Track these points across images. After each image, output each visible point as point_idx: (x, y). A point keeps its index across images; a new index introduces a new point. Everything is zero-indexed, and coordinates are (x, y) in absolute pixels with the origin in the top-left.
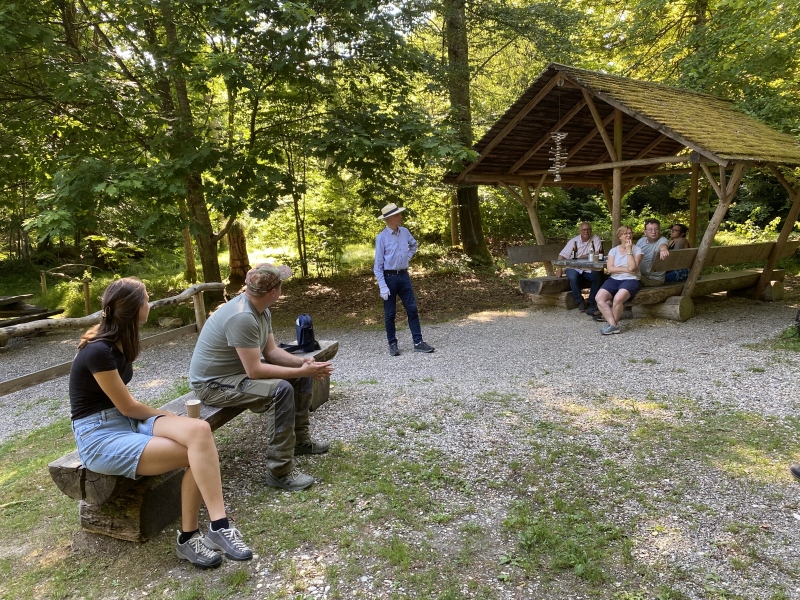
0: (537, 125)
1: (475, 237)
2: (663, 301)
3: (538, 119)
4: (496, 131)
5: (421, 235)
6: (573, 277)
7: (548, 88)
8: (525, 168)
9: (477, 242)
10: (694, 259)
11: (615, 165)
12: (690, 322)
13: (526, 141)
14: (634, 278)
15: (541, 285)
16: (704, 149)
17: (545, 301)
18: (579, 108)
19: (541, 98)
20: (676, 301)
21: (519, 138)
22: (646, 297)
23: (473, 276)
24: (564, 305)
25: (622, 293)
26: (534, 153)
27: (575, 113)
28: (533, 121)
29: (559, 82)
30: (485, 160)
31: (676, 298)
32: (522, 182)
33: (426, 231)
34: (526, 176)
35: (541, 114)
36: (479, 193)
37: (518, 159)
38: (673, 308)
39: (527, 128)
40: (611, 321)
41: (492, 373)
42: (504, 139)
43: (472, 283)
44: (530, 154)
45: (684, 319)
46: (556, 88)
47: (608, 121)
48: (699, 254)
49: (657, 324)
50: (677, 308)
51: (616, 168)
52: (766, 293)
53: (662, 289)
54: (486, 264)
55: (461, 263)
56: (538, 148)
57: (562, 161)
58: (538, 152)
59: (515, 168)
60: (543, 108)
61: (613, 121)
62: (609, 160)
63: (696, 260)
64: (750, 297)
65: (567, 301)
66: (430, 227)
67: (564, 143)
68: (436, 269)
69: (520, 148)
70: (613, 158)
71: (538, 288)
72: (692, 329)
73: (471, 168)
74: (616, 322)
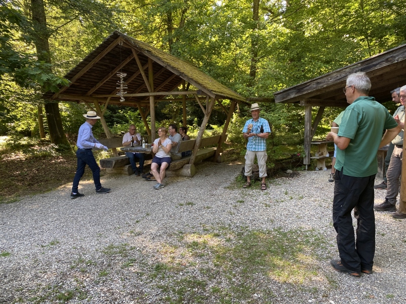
0: (104, 67)
1: (59, 133)
2: (182, 167)
3: (105, 64)
4: (80, 68)
5: (16, 131)
6: (131, 156)
7: (112, 46)
8: (96, 93)
9: (60, 136)
10: (194, 145)
11: (151, 94)
12: (195, 177)
13: (97, 76)
14: (169, 156)
15: (114, 162)
16: (205, 88)
17: (115, 171)
18: (128, 60)
19: (109, 51)
20: (188, 167)
21: (93, 74)
22: (175, 166)
23: (61, 157)
24: (127, 173)
25: (164, 164)
26: (102, 84)
27: (126, 63)
28: (102, 65)
29: (120, 42)
30: (72, 86)
31: (188, 165)
32: (95, 101)
33: (19, 129)
34: (97, 98)
35: (107, 61)
36: (60, 107)
37: (92, 87)
38: (187, 171)
39: (99, 69)
40: (159, 181)
41: (100, 227)
42: (85, 74)
43: (61, 161)
44: (100, 85)
45: (192, 176)
46: (117, 46)
47: (145, 67)
48: (197, 142)
49: (180, 179)
50: (189, 170)
51: (151, 96)
52: (219, 159)
53: (181, 161)
54: (68, 149)
55: (51, 149)
56: (105, 81)
57: (124, 90)
58: (104, 84)
59: (90, 92)
60: (108, 57)
61: (148, 68)
62: (147, 91)
63: (196, 145)
64: (212, 161)
65: (128, 170)
66: (23, 126)
67: (125, 79)
68: (34, 154)
69: (93, 80)
70: (149, 91)
71: (112, 164)
72: (197, 181)
73: (62, 90)
74: (162, 181)
